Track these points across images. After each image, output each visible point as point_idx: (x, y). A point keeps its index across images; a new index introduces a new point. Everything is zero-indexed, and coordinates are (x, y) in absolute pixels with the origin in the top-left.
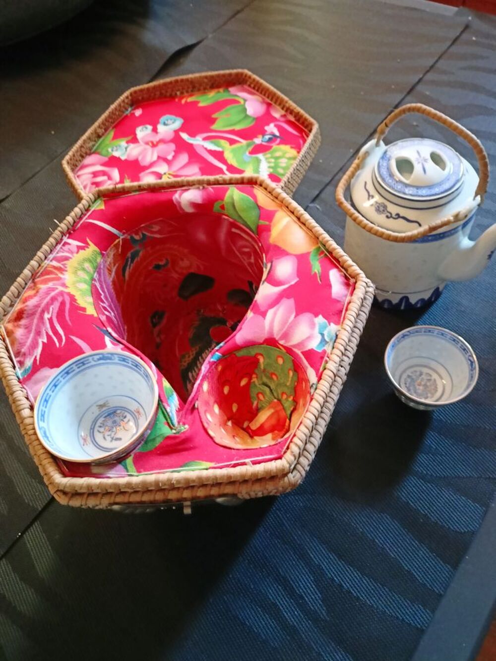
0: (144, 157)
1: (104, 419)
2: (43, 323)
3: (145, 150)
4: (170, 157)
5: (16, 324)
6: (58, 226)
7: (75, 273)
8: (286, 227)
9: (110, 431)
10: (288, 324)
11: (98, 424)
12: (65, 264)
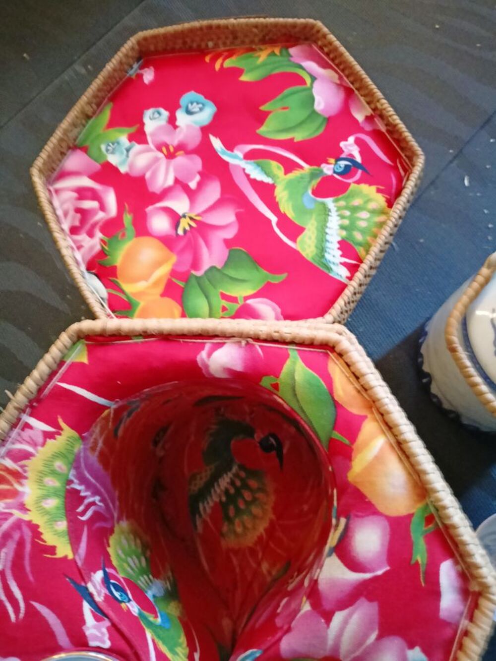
0: (154, 174)
3: (156, 160)
4: (193, 185)
6: (11, 399)
7: (40, 481)
10: (364, 647)
12: (25, 466)
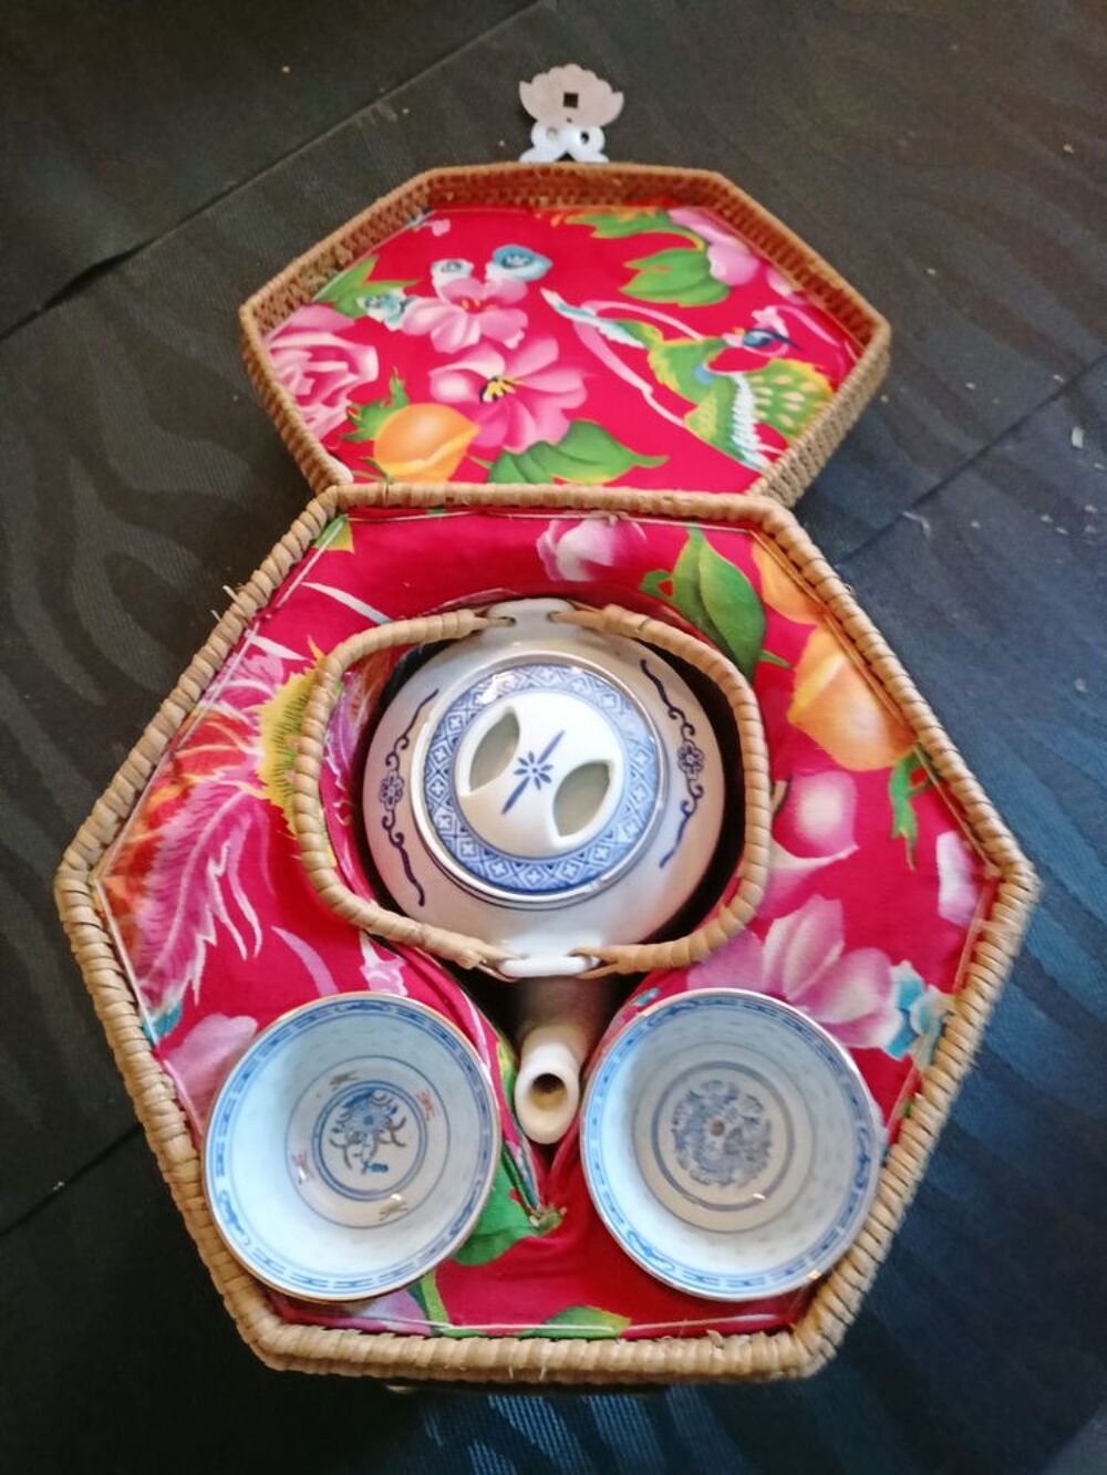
0: (444, 333)
1: (343, 1111)
2: (206, 889)
5: (133, 881)
6: (231, 601)
7: (280, 741)
8: (836, 686)
9: (358, 1142)
10: (822, 969)
11: (331, 1123)
12: (257, 714)
